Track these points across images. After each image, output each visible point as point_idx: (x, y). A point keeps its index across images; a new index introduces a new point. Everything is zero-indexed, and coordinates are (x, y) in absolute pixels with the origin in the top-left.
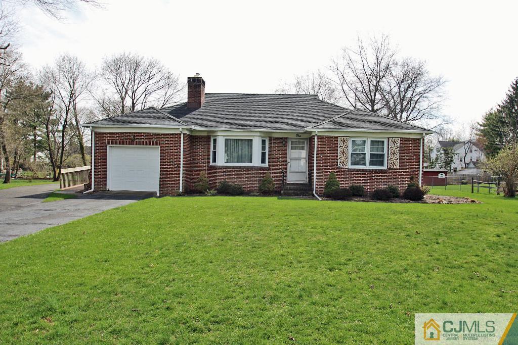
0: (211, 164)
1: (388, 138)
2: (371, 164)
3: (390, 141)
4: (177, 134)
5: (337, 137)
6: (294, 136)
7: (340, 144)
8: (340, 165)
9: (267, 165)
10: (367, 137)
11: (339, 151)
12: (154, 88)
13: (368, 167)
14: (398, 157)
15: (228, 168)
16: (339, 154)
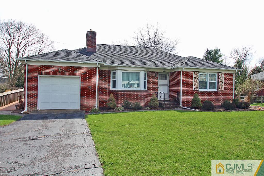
0: (111, 89)
1: (218, 73)
2: (209, 88)
3: (219, 75)
4: (93, 68)
5: (193, 72)
6: (162, 71)
7: (194, 76)
8: (194, 89)
9: (146, 89)
10: (207, 72)
11: (194, 80)
12: (32, 42)
13: (208, 90)
14: (223, 84)
15: (125, 92)
16: (194, 82)
